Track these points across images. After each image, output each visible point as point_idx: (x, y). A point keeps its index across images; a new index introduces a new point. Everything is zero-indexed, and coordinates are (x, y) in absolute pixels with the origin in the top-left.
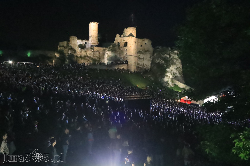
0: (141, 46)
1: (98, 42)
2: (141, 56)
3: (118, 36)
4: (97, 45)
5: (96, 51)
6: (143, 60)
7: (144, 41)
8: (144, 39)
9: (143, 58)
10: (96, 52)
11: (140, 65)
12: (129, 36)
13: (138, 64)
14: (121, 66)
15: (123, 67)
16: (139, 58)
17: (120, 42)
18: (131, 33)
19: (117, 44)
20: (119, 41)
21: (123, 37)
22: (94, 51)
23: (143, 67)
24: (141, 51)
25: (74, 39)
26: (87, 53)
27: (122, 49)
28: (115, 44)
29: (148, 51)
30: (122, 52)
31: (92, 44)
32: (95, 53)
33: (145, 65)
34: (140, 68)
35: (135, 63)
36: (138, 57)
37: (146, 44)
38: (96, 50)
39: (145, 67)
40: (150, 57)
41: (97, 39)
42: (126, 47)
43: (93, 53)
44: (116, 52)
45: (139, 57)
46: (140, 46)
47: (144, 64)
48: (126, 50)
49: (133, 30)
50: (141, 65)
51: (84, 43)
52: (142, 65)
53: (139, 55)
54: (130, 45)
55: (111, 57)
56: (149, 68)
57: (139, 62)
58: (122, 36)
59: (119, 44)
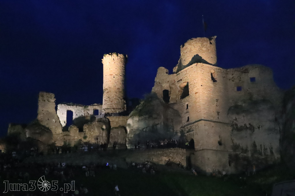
0: (239, 89)
1: (125, 104)
2: (242, 120)
3: (162, 71)
4: (121, 111)
5: (116, 128)
6: (249, 132)
7: (246, 71)
8: (247, 67)
9: (248, 126)
10: (115, 130)
11: (242, 149)
12: (191, 64)
13: (236, 147)
14: (162, 155)
15: (168, 156)
16: (237, 129)
17: (170, 88)
18: (197, 55)
19: (160, 95)
20: (166, 86)
21: (176, 73)
22: (109, 129)
23: (256, 156)
24: (240, 103)
25: (45, 98)
26: (88, 135)
27: (176, 107)
28: (155, 94)
29: (265, 101)
30: (177, 114)
31: (107, 111)
32: (111, 133)
33: (258, 148)
34: (246, 159)
35: (220, 143)
36: (232, 126)
37: (253, 79)
38: (117, 126)
39: (260, 154)
40: (276, 120)
41: (121, 95)
42: (187, 98)
43: (104, 134)
44: (154, 116)
45: (236, 125)
46: (236, 88)
47: (254, 145)
48: (187, 105)
49: (203, 45)
50: (245, 151)
51: (91, 112)
52: (250, 148)
53: (234, 117)
54: (195, 90)
55: (138, 132)
56: (277, 156)
57: (237, 142)
58: (175, 69)
59: (166, 93)
